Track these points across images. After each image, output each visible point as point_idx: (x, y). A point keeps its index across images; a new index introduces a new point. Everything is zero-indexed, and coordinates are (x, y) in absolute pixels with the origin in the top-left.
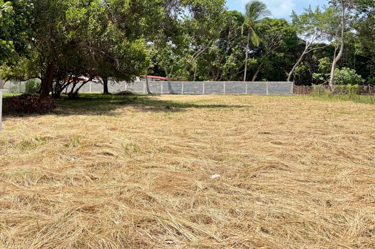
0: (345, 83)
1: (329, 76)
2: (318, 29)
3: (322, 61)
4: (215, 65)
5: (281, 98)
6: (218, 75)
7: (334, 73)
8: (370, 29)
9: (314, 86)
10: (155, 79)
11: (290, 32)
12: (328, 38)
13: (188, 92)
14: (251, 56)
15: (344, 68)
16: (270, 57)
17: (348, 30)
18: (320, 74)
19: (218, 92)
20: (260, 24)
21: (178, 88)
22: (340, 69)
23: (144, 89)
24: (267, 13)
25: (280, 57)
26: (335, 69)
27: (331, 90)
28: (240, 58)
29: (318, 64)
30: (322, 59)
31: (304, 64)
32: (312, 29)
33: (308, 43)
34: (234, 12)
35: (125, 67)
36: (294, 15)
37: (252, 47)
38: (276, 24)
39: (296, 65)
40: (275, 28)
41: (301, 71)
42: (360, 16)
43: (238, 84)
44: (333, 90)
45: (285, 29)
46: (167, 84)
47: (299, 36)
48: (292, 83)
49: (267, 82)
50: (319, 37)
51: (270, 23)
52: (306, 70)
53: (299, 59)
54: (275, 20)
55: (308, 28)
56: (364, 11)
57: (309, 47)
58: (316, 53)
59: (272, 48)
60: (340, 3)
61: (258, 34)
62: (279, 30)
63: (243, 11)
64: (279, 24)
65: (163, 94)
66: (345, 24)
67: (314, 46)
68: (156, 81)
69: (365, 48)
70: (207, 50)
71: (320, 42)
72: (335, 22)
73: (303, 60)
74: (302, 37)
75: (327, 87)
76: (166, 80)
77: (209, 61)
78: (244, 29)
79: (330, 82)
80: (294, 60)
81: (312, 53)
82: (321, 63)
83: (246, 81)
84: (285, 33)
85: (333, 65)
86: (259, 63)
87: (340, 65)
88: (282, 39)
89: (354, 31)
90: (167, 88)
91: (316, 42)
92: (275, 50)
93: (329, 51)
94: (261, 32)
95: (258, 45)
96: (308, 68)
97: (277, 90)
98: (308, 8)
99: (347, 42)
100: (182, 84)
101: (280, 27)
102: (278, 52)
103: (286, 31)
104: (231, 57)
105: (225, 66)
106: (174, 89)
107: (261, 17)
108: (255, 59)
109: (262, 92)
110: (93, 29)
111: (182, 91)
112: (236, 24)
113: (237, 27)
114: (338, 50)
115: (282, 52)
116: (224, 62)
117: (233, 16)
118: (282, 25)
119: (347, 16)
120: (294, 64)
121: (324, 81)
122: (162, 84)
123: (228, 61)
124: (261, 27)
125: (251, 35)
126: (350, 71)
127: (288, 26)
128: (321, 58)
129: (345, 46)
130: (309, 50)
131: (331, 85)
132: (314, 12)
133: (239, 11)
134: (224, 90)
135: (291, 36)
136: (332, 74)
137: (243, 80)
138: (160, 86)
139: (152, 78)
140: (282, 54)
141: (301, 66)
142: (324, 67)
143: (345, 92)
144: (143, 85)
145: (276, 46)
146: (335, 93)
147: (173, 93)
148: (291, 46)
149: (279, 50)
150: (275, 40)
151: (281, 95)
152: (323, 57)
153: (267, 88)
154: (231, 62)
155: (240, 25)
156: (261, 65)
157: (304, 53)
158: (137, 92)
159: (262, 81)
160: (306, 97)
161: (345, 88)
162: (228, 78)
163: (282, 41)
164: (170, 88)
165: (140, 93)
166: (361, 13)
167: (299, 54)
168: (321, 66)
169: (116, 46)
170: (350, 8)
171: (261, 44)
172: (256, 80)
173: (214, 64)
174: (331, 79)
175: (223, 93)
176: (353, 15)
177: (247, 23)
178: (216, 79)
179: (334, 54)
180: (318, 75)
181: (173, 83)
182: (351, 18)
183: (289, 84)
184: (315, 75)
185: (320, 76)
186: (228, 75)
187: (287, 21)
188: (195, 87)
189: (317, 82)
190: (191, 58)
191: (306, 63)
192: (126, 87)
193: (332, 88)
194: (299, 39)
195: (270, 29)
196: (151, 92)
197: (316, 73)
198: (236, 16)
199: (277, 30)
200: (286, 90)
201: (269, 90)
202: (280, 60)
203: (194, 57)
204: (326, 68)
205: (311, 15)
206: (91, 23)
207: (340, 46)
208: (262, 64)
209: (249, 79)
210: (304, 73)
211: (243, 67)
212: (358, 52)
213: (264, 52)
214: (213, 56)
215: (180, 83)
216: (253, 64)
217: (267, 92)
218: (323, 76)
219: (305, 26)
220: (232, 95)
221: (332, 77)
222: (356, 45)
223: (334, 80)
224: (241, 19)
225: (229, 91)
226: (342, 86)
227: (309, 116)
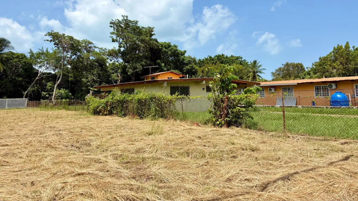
0: (62, 99)
1: (53, 94)
2: (47, 64)
3: (49, 84)
5: (17, 110)
7: (55, 92)
8: (78, 65)
9: (42, 101)
11: (28, 64)
12: (53, 69)
15: (62, 89)
16: (11, 80)
17: (66, 65)
18: (47, 93)
20: (5, 56)
22: (60, 89)
24: (11, 48)
25: (19, 81)
26: (56, 90)
27: (53, 103)
29: (46, 86)
30: (49, 83)
31: (36, 86)
32: (43, 63)
33: (40, 72)
36: (31, 52)
38: (18, 57)
39: (31, 86)
40: (16, 60)
41: (33, 91)
44: (54, 103)
45: (24, 61)
47: (34, 66)
48: (27, 99)
49: (7, 99)
50: (48, 68)
51: (13, 56)
52: (37, 90)
53: (33, 82)
54: (17, 54)
55: (41, 62)
56: (75, 54)
57: (41, 74)
58: (45, 79)
59: (13, 74)
60: (62, 48)
61: (2, 63)
62: (20, 61)
64: (20, 57)
66: (64, 61)
67: (44, 74)
69: (75, 77)
71: (49, 72)
72: (58, 60)
73: (36, 83)
74: (36, 67)
75: (51, 101)
79: (53, 98)
80: (29, 83)
81: (42, 78)
82: (48, 85)
84: (24, 64)
85: (55, 87)
87: (59, 87)
88: (21, 68)
89: (69, 66)
91: (46, 71)
92: (15, 76)
93: (53, 78)
94: (5, 62)
95: (2, 71)
96: (39, 89)
97: (15, 105)
98: (41, 48)
99: (65, 73)
101: (21, 59)
102: (18, 77)
103: (25, 62)
107: (6, 51)
109: (2, 107)
115: (21, 77)
118: (22, 58)
119: (66, 57)
120: (29, 86)
121: (49, 98)
124: (5, 58)
126: (66, 91)
127: (27, 59)
129: (64, 75)
130: (40, 76)
131: (53, 100)
132: (45, 51)
135: (29, 66)
136: (54, 93)
140: (21, 79)
141: (34, 87)
142: (50, 88)
143: (61, 104)
145: (16, 73)
146: (55, 105)
148: (28, 73)
149: (19, 75)
150: (16, 69)
151: (17, 108)
152: (50, 82)
153: (7, 103)
157: (37, 78)
159: (4, 98)
160: (36, 109)
161: (61, 102)
163: (21, 69)
166: (73, 56)
167: (33, 79)
168: (48, 87)
170: (67, 52)
171: (4, 70)
174: (53, 96)
176: (69, 56)
179: (56, 80)
180: (45, 93)
182: (68, 58)
183: (25, 100)
185: (46, 94)
187: (26, 56)
189: (44, 98)
191: (38, 85)
193: (54, 102)
194: (34, 69)
195: (12, 60)
199: (18, 61)
200: (21, 105)
201: (8, 105)
202: (19, 83)
204: (51, 89)
205: (43, 54)
207: (60, 75)
208: (4, 85)
210: (36, 92)
212: (70, 79)
213: (7, 77)
217: (6, 106)
218: (49, 94)
219: (39, 61)
221: (54, 95)
222: (70, 75)
223: (55, 97)
226: (59, 100)
227: (34, 122)
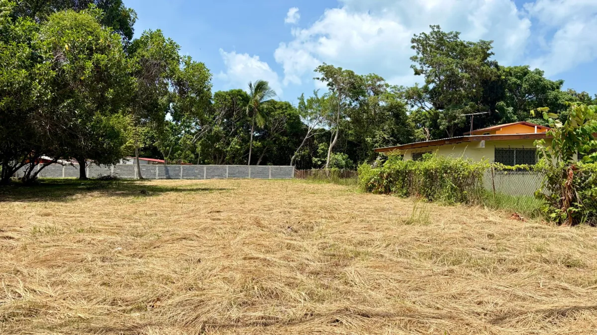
3: (321, 146)
4: (219, 147)
5: (283, 182)
6: (222, 158)
7: (330, 157)
8: (360, 117)
9: (313, 169)
10: (152, 162)
11: (293, 116)
13: (187, 176)
14: (255, 138)
15: (339, 153)
16: (275, 141)
17: (344, 117)
18: (319, 159)
19: (221, 176)
20: (266, 106)
21: (177, 172)
22: (336, 154)
23: (135, 173)
24: (272, 94)
25: (284, 141)
26: (331, 154)
28: (245, 141)
29: (317, 149)
31: (306, 149)
33: (311, 128)
34: (240, 91)
35: (90, 146)
37: (257, 129)
38: (281, 107)
40: (279, 111)
41: (303, 156)
42: (353, 104)
43: (242, 167)
45: (288, 112)
46: (164, 168)
47: (302, 120)
48: (294, 167)
49: (271, 166)
50: (321, 122)
51: (275, 106)
52: (308, 155)
53: (301, 143)
54: (280, 102)
55: (312, 113)
56: (357, 100)
57: (311, 132)
58: (317, 138)
59: (276, 132)
61: (263, 116)
62: (284, 113)
63: (248, 91)
64: (284, 107)
65: (159, 179)
66: (340, 111)
67: (315, 131)
68: (153, 164)
69: (357, 134)
70: (211, 130)
72: (335, 108)
73: (306, 145)
74: (305, 121)
76: (163, 163)
77: (213, 143)
78: (249, 109)
79: (327, 166)
80: (297, 144)
81: (313, 137)
82: (320, 148)
83: (250, 164)
84: (288, 117)
85: (330, 150)
86: (264, 147)
87: (335, 150)
88: (286, 122)
89: (348, 119)
90: (164, 172)
91: (316, 127)
92: (279, 134)
93: (326, 136)
94: (266, 114)
95: (262, 127)
96: (310, 153)
97: (279, 175)
99: (341, 128)
100: (181, 167)
102: (282, 135)
103: (289, 115)
104: (235, 139)
105: (229, 149)
106: (171, 173)
107: (266, 98)
108: (259, 142)
109: (264, 176)
110: (37, 97)
111: (181, 176)
112: (241, 104)
113: (242, 107)
114: (334, 136)
115: (286, 136)
116: (228, 144)
117: (238, 95)
118: (286, 109)
119: (343, 103)
120: (297, 149)
121: (322, 166)
122: (157, 168)
123: (233, 143)
124: (266, 109)
125: (256, 117)
126: (344, 156)
127: (293, 110)
128: (321, 143)
129: (341, 132)
130: (311, 134)
131: (327, 169)
133: (244, 91)
134: (227, 174)
135: (295, 120)
136: (328, 160)
137: (247, 165)
138: (155, 169)
139: (149, 161)
140: (285, 138)
141: (304, 151)
142: (322, 151)
144: (134, 169)
145: (280, 130)
147: (169, 178)
148: (294, 130)
149: (284, 134)
150: (279, 124)
151: (282, 179)
152: (322, 143)
153: (270, 172)
154: (236, 144)
155: (245, 106)
156: (266, 149)
157: (306, 137)
158: (126, 177)
159: (267, 165)
162: (232, 161)
163: (286, 124)
164: (167, 171)
165: (130, 178)
166: (354, 102)
167: (301, 138)
168: (320, 151)
169: (80, 120)
171: (266, 127)
172: (260, 164)
173: (217, 147)
174: (327, 164)
175: (226, 177)
176: (348, 102)
177: (252, 103)
178: (220, 162)
179: (330, 140)
180: (316, 159)
181: (170, 167)
182: (346, 105)
183: (291, 168)
184: (315, 159)
185: (319, 160)
186: (234, 158)
187: (291, 104)
188: (196, 171)
189: (316, 166)
190: (192, 139)
191: (308, 148)
192: (112, 171)
194: (303, 124)
195: (274, 111)
196: (144, 177)
197: (316, 157)
198: (241, 96)
199: (282, 113)
200: (287, 174)
201: (272, 174)
202: (283, 144)
203: (196, 138)
204: (324, 153)
205: (317, 101)
206: (35, 89)
207: (335, 133)
208: (267, 147)
209: (253, 162)
210: (306, 157)
211: (248, 151)
212: (351, 138)
213: (269, 135)
214: (217, 138)
215: (178, 167)
216: (258, 147)
217: (270, 176)
218: (321, 161)
220: (235, 179)
221: (328, 162)
223: (329, 164)
224: (246, 99)
225: (232, 175)
226: (337, 170)
